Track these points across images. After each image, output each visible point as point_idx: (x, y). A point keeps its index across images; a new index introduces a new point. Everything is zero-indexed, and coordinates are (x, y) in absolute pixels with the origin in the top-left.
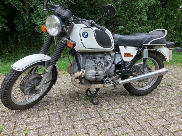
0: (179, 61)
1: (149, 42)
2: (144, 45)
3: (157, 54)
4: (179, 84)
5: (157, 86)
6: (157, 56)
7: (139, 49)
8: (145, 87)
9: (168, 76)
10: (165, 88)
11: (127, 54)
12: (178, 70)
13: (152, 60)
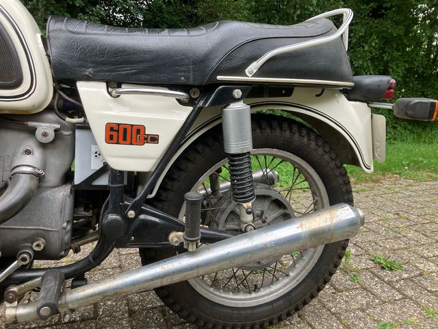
0: (422, 162)
1: (254, 67)
2: (219, 78)
3: (310, 131)
4: (427, 259)
5: (325, 282)
6: (313, 144)
7: (201, 104)
8: (268, 291)
9: (385, 220)
10: (365, 279)
11: (125, 130)
12: (420, 196)
13: (293, 163)
